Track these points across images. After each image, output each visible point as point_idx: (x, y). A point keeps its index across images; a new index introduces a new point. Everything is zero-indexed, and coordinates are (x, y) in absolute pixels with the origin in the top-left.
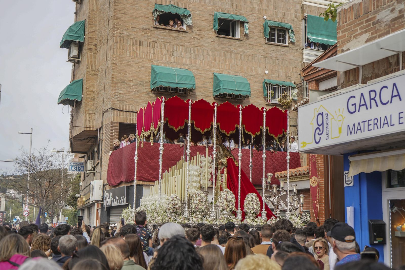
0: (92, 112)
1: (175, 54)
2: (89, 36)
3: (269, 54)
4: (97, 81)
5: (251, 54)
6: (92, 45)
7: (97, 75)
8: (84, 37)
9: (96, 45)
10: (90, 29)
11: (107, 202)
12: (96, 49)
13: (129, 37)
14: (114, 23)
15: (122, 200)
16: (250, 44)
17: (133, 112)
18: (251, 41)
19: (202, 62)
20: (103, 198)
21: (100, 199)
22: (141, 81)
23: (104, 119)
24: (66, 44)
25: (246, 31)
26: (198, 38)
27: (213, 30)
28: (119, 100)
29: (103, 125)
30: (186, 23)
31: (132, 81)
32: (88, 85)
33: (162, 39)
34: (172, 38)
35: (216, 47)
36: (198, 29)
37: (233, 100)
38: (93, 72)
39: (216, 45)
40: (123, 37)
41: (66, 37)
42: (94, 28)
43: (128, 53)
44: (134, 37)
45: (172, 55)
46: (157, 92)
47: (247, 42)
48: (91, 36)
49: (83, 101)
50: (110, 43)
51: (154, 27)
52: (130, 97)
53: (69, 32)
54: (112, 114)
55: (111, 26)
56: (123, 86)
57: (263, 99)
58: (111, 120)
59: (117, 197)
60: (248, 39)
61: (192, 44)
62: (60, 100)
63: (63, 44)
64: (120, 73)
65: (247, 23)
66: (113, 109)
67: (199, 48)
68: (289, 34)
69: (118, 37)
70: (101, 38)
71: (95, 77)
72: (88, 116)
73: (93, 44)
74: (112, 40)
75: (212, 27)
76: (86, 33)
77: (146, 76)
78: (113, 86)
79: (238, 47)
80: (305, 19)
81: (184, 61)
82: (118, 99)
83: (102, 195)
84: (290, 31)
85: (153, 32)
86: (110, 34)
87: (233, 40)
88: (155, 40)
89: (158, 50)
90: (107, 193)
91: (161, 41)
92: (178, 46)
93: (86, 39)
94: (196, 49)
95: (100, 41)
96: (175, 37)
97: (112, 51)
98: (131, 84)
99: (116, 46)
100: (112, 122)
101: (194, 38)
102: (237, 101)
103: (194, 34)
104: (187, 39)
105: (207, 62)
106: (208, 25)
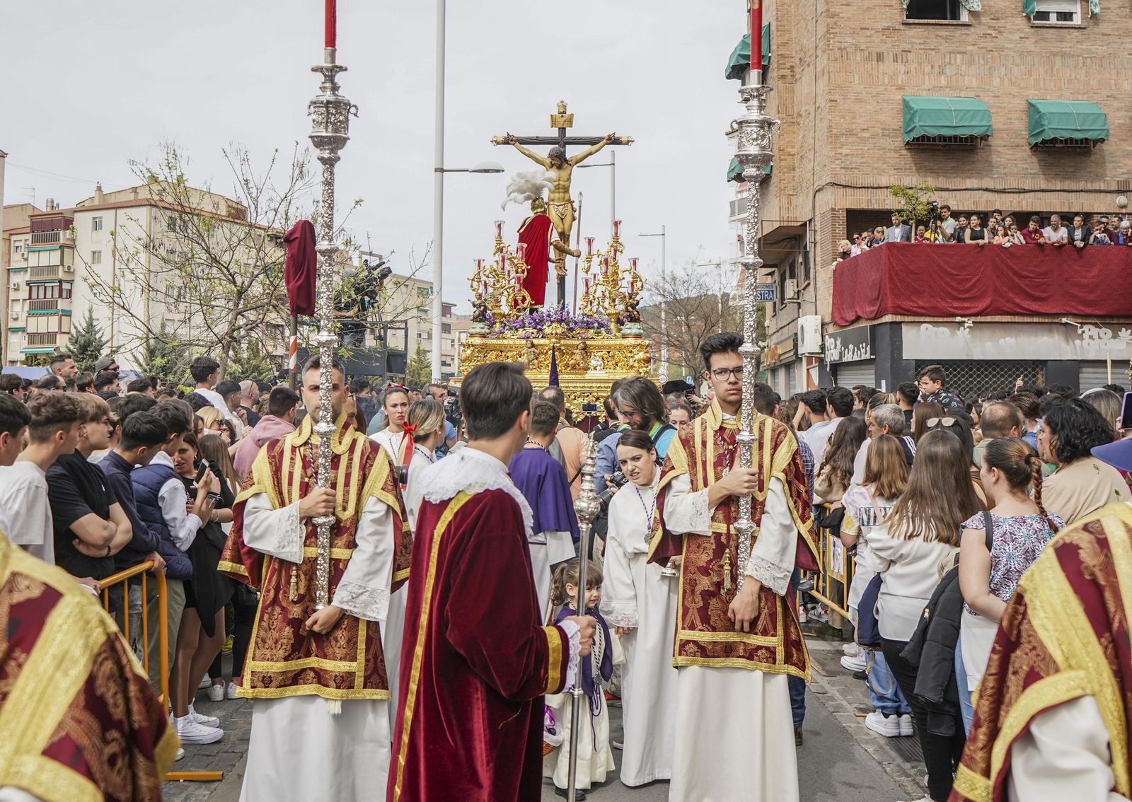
0: (791, 193)
1: (948, 70)
2: (780, 53)
4: (799, 135)
5: (1106, 54)
6: (784, 69)
7: (799, 124)
8: (770, 55)
9: (792, 67)
10: (781, 40)
11: (832, 355)
12: (793, 76)
13: (857, 48)
14: (828, 25)
15: (863, 351)
16: (1103, 34)
17: (871, 188)
18: (1104, 27)
19: (1002, 81)
20: (823, 347)
21: (818, 350)
22: (884, 129)
23: (817, 205)
24: (738, 71)
25: (1093, 8)
26: (993, 35)
27: (1024, 14)
28: (843, 168)
29: (814, 216)
30: (967, 7)
31: (867, 129)
32: (782, 142)
33: (919, 44)
34: (942, 41)
35: (1032, 48)
36: (992, 17)
37: (1070, 149)
38: (789, 119)
39: (1030, 45)
40: (845, 48)
41: (737, 60)
42: (787, 37)
43: (856, 78)
44: (867, 47)
45: (941, 73)
46: (916, 147)
47: (1096, 30)
48: (782, 52)
49: (774, 173)
50: (822, 62)
51: (903, 24)
52: (864, 160)
53: (741, 50)
54: (832, 194)
55: (821, 29)
56: (850, 140)
58: (831, 205)
59: (851, 346)
60: (1095, 23)
61: (982, 48)
62: (733, 175)
63: (730, 73)
64: (843, 117)
66: (834, 184)
67: (996, 53)
69: (836, 51)
70: (802, 55)
71: (795, 128)
72: (785, 200)
73: (787, 66)
74: (825, 56)
76: (774, 47)
77: (893, 118)
78: (831, 142)
79: (1077, 42)
81: (966, 82)
82: (843, 165)
83: (820, 343)
85: (902, 32)
86: (821, 45)
87: (1069, 31)
88: (907, 47)
89: (914, 65)
90: (830, 338)
91: (920, 49)
92: (952, 55)
93: (772, 59)
94: (989, 56)
95: (801, 59)
96: (946, 38)
97: (826, 77)
98: (866, 135)
99: (834, 67)
100: (833, 210)
101: (985, 35)
102: (1078, 150)
103: (985, 27)
104: (970, 39)
105: (1013, 79)
106: (1013, 6)
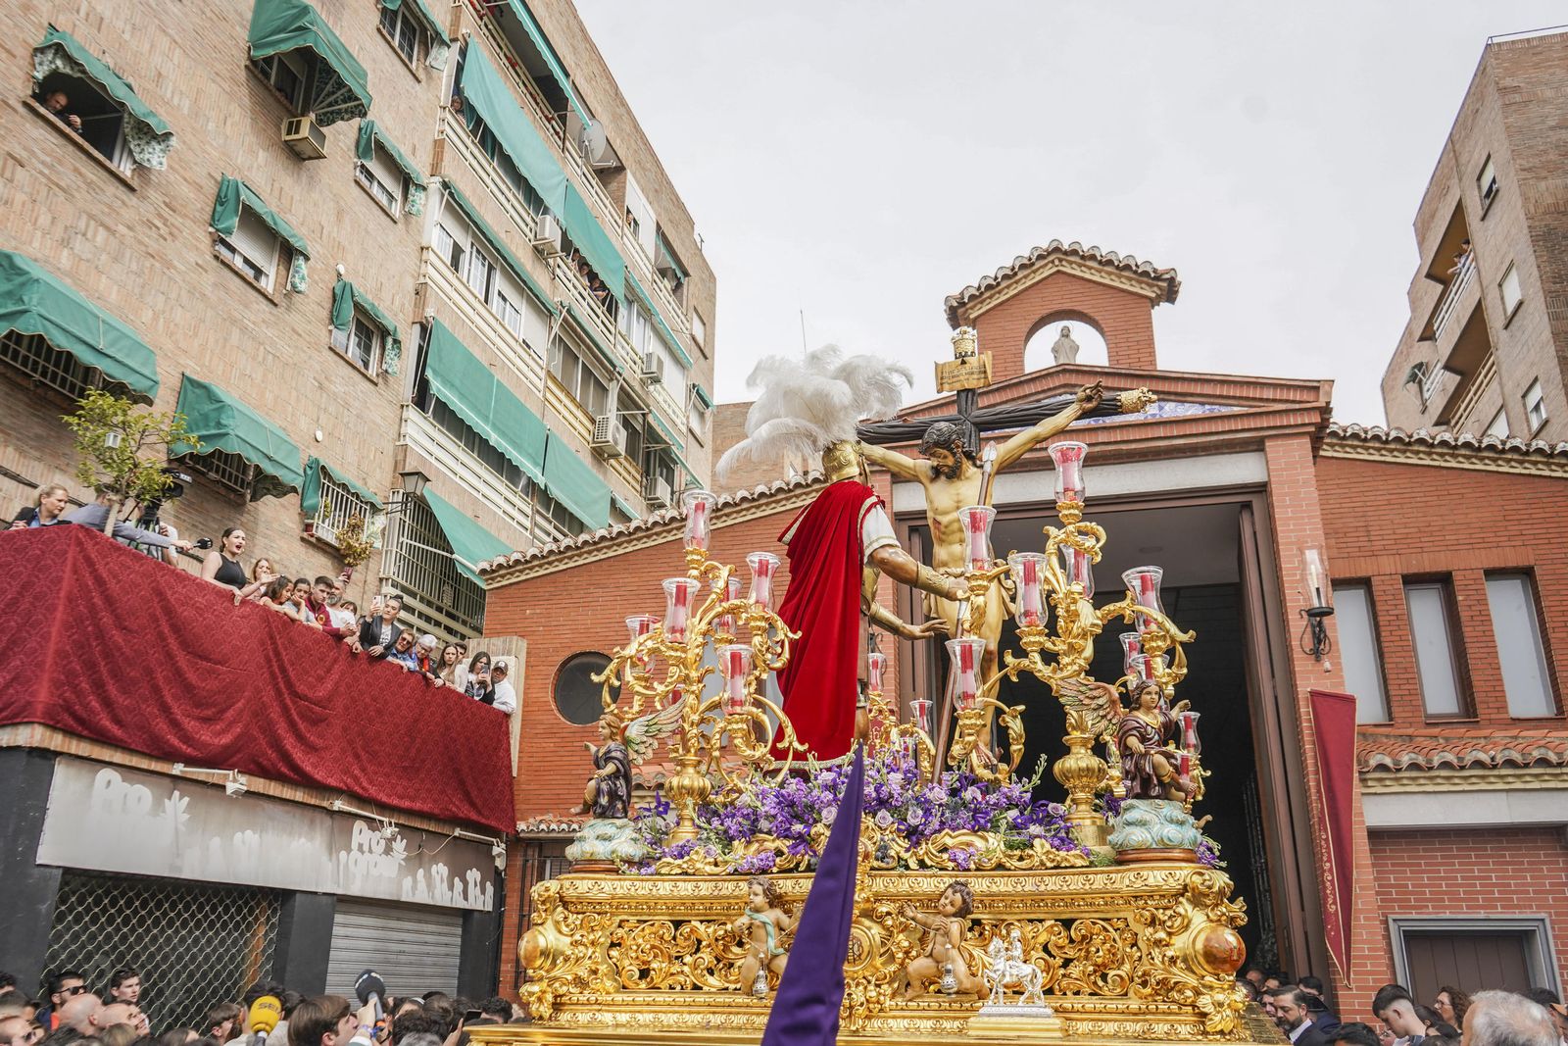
1: (78, 244)
3: (330, 381)
5: (291, 361)
16: (294, 330)
18: (294, 319)
19: (156, 318)
25: (297, 280)
26: (162, 232)
27: (211, 229)
30: (136, 155)
33: (43, 163)
34: (82, 184)
35: (208, 290)
36: (167, 200)
37: (223, 491)
39: (206, 284)
45: (65, 243)
47: (288, 317)
51: (25, 104)
57: (297, 518)
60: (288, 309)
61: (140, 242)
65: (307, 258)
67: (157, 265)
68: (383, 348)
75: (207, 217)
79: (264, 321)
80: (424, 328)
84: (390, 340)
85: (18, 118)
87: (256, 294)
88: (23, 154)
89: (22, 196)
91: (41, 173)
92: (92, 223)
94: (147, 264)
96: (89, 184)
101: (150, 224)
102: (232, 496)
103: (151, 209)
104: (128, 215)
105: (172, 325)
106: (199, 206)
